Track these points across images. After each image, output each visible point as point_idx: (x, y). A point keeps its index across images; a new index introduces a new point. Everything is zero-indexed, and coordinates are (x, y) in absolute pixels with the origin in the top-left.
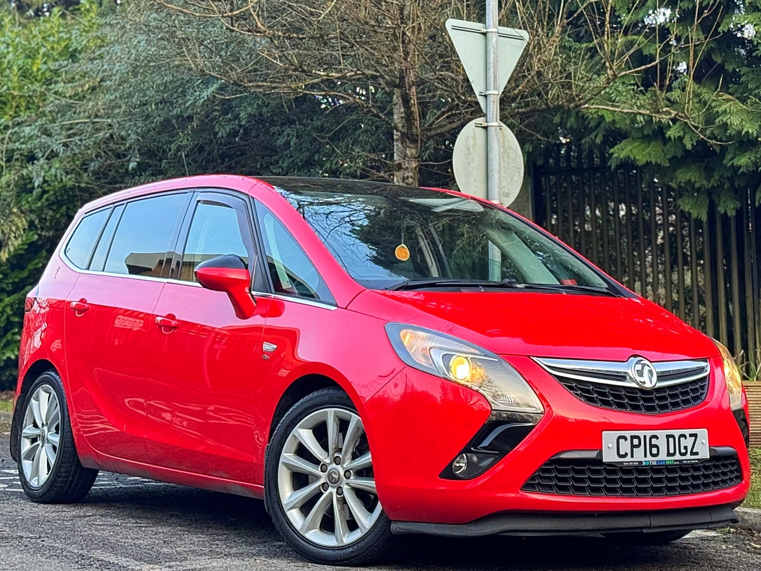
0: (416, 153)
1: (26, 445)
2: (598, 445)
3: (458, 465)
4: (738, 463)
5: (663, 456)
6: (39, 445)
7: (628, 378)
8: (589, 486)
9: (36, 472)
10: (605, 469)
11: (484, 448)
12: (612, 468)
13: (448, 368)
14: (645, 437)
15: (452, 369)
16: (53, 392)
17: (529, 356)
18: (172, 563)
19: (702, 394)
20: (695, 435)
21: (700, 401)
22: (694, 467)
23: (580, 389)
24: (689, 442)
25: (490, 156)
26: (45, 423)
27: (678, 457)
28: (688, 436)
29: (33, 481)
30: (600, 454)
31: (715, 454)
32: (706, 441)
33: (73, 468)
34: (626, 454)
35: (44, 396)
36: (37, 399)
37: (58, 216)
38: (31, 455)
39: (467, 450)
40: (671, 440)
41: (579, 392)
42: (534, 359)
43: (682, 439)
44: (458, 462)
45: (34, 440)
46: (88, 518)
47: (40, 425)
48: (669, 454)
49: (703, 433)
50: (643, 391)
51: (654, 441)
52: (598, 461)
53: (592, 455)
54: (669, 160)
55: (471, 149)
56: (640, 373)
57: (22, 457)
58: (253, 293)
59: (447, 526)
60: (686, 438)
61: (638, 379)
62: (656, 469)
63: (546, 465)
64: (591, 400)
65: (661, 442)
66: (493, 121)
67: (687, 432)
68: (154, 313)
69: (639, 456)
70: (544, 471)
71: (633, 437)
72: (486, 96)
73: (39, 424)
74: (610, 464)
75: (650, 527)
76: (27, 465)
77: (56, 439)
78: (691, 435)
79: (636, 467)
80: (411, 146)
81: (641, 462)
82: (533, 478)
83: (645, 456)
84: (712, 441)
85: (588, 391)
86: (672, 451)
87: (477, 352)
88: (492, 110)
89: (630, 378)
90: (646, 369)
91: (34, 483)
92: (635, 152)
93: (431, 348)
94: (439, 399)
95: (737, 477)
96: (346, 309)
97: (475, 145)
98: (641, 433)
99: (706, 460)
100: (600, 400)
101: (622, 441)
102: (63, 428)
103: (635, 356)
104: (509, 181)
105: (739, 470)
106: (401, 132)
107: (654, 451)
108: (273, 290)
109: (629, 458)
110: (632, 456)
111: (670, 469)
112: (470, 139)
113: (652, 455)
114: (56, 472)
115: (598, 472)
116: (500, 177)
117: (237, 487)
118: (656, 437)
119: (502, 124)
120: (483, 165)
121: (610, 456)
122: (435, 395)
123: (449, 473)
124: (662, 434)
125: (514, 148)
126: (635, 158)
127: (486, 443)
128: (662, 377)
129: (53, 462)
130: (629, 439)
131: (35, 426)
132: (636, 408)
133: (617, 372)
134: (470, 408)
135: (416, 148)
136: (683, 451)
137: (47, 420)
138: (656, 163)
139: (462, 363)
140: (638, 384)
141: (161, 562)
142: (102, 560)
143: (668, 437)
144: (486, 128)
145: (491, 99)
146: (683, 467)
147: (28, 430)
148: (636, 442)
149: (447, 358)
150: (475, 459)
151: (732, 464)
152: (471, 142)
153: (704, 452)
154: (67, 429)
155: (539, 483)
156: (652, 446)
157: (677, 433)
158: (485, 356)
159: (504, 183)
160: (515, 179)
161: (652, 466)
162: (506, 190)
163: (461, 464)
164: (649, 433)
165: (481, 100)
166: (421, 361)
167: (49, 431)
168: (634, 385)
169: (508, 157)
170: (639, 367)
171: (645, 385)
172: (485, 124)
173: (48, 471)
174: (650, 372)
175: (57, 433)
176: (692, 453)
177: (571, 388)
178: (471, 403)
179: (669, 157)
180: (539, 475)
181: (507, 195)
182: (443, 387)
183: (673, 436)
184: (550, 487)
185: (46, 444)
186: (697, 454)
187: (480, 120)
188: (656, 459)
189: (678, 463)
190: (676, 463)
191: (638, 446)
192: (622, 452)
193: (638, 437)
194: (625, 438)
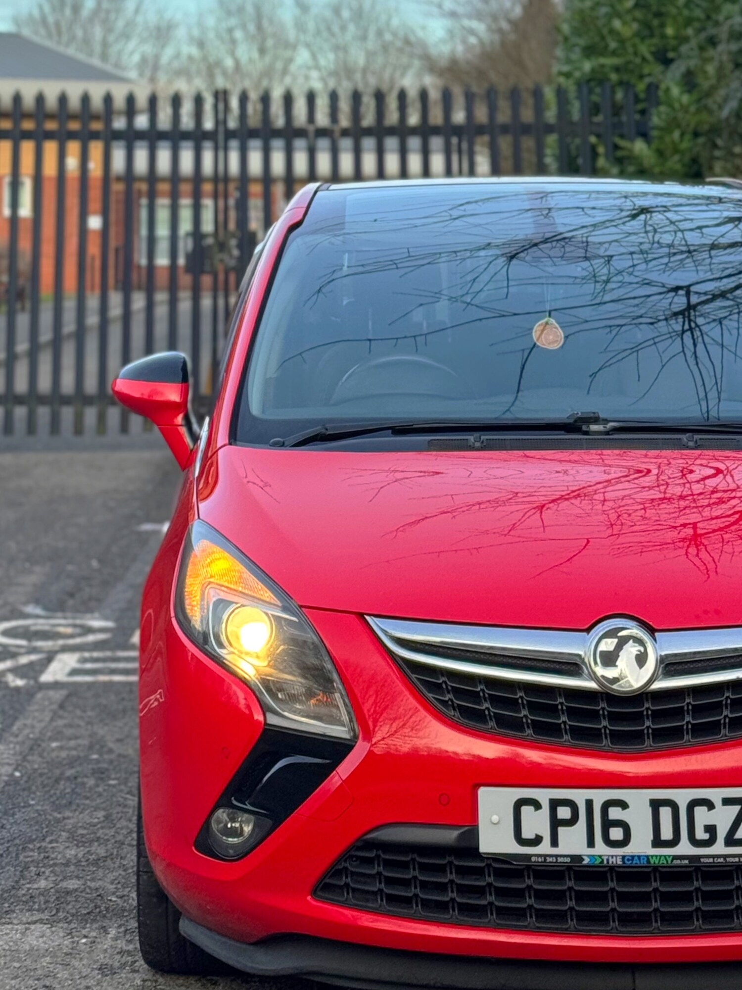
2: (466, 817)
5: (640, 847)
8: (453, 901)
10: (490, 867)
14: (589, 804)
23: (454, 690)
24: (720, 817)
27: (685, 848)
28: (718, 803)
30: (473, 835)
34: (539, 839)
40: (665, 813)
41: (448, 698)
43: (700, 812)
48: (657, 842)
50: (614, 697)
51: (614, 813)
52: (467, 850)
53: (447, 836)
56: (610, 658)
60: (711, 807)
61: (602, 672)
63: (357, 848)
65: (637, 816)
67: (716, 794)
71: (555, 804)
74: (499, 858)
78: (727, 802)
79: (565, 867)
81: (578, 858)
83: (591, 843)
86: (667, 833)
90: (630, 646)
98: (579, 796)
100: (496, 715)
101: (527, 809)
107: (616, 834)
109: (545, 849)
110: (554, 842)
111: (663, 874)
113: (611, 843)
118: (623, 805)
121: (495, 841)
124: (639, 797)
128: (671, 666)
130: (546, 805)
132: (589, 734)
140: (598, 682)
143: (656, 805)
155: (348, 886)
156: (608, 823)
157: (682, 796)
161: (609, 867)
164: (599, 796)
168: (590, 684)
171: (618, 686)
174: (642, 655)
176: (732, 842)
180: (347, 869)
183: (671, 804)
188: (620, 851)
189: (686, 862)
190: (678, 862)
191: (572, 821)
192: (529, 835)
193: (570, 803)
194: (535, 803)
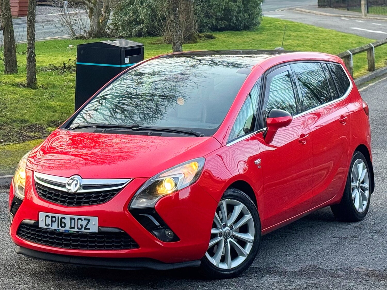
5: (67, 228)
8: (35, 238)
10: (41, 231)
12: (44, 231)
14: (58, 217)
20: (88, 220)
22: (89, 236)
24: (84, 223)
27: (76, 229)
28: (83, 220)
30: (37, 223)
31: (103, 231)
34: (49, 225)
40: (73, 221)
41: (41, 191)
43: (80, 221)
48: (71, 228)
51: (63, 220)
52: (37, 226)
53: (32, 222)
56: (70, 185)
61: (68, 188)
62: (65, 234)
65: (67, 221)
67: (83, 217)
69: (55, 226)
71: (52, 217)
74: (42, 229)
78: (85, 219)
79: (53, 232)
81: (56, 230)
83: (58, 227)
84: (100, 224)
86: (73, 226)
90: (75, 182)
95: (132, 245)
98: (57, 215)
99: (95, 233)
101: (47, 218)
107: (63, 225)
109: (50, 227)
110: (52, 226)
113: (62, 227)
118: (64, 218)
124: (68, 217)
130: (50, 217)
132: (62, 202)
136: (80, 227)
143: (71, 219)
146: (78, 235)
148: (54, 219)
155: (21, 233)
156: (62, 223)
157: (76, 217)
161: (61, 232)
164: (60, 216)
168: (65, 190)
170: (71, 181)
176: (86, 229)
183: (74, 219)
186: (89, 229)
188: (63, 229)
189: (76, 233)
190: (74, 233)
191: (55, 221)
192: (47, 224)
193: (55, 217)
194: (48, 216)
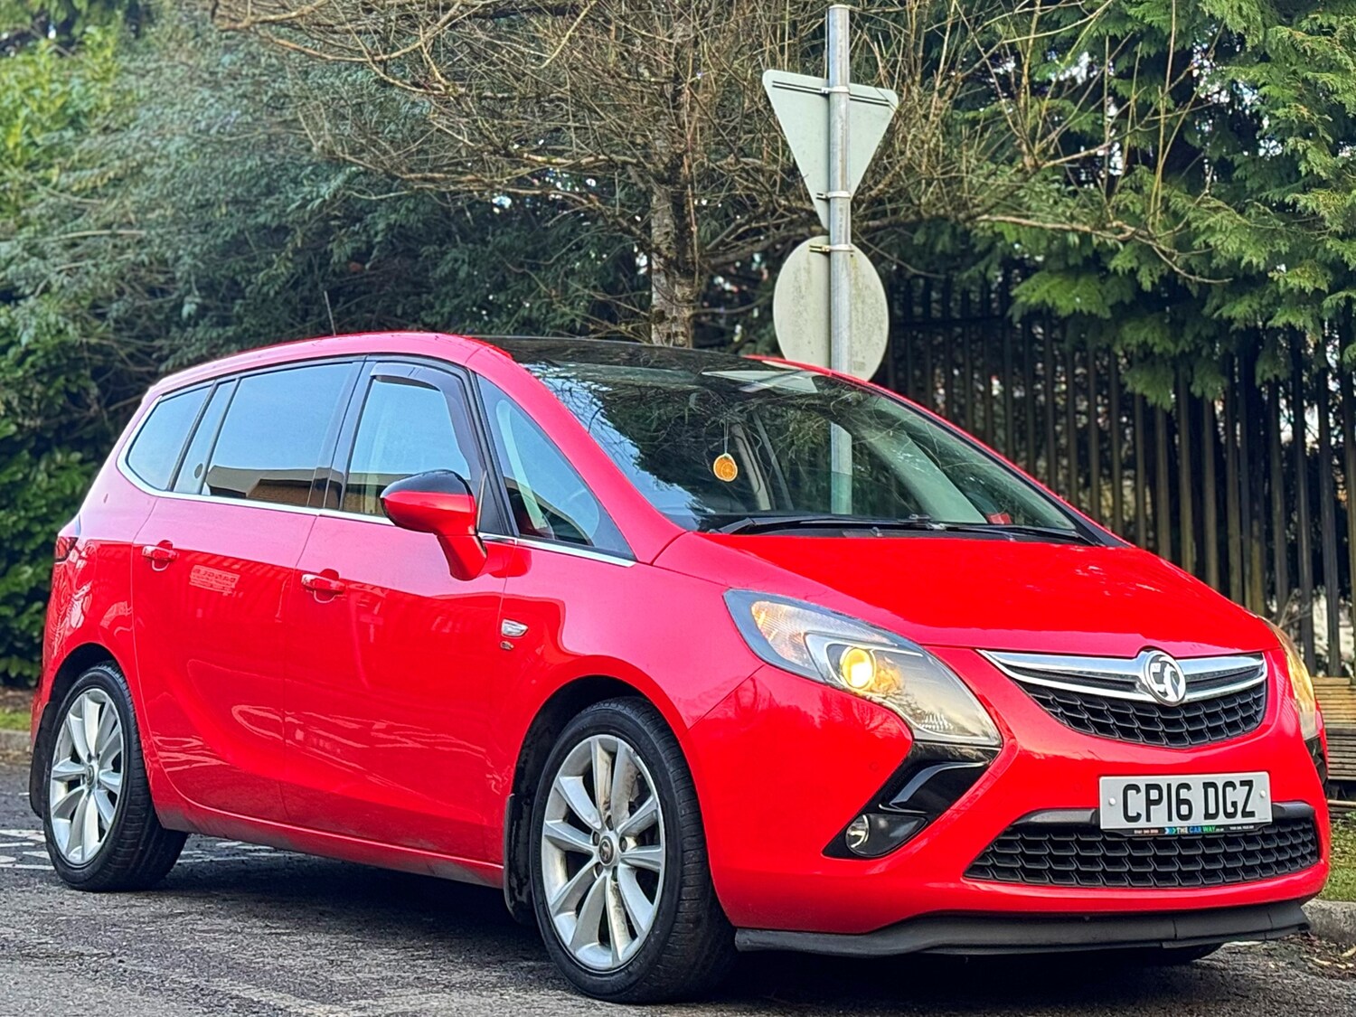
0: (692, 293)
1: (59, 793)
2: (1092, 802)
3: (853, 833)
4: (1315, 830)
5: (1198, 819)
6: (82, 791)
7: (1137, 685)
8: (1077, 869)
9: (79, 837)
10: (1104, 840)
11: (900, 805)
12: (1116, 839)
13: (837, 668)
14: (1169, 786)
15: (845, 670)
16: (109, 701)
17: (974, 649)
18: (362, 1002)
19: (1257, 712)
20: (1249, 783)
21: (1255, 725)
22: (1248, 837)
23: (1061, 704)
24: (1238, 795)
25: (835, 300)
26: (93, 754)
27: (1222, 820)
28: (1238, 784)
29: (72, 854)
30: (1097, 815)
31: (1280, 815)
32: (1266, 793)
33: (147, 830)
34: (1139, 815)
35: (91, 709)
36: (79, 713)
37: (51, 393)
38: (68, 810)
39: (870, 809)
40: (1211, 791)
41: (1059, 710)
42: (982, 652)
43: (1229, 789)
44: (854, 829)
45: (72, 784)
46: (180, 919)
47: (84, 757)
48: (1208, 816)
49: (1262, 780)
50: (1164, 708)
51: (1184, 794)
52: (1093, 828)
53: (1083, 816)
54: (1111, 307)
55: (803, 289)
56: (1159, 678)
57: (52, 813)
58: (481, 535)
59: (833, 937)
60: (1234, 788)
61: (1157, 688)
62: (1186, 841)
63: (1006, 833)
64: (1078, 723)
65: (1196, 796)
66: (840, 243)
67: (1236, 777)
68: (299, 567)
69: (1159, 818)
70: (1002, 844)
71: (1149, 787)
72: (827, 200)
73: (83, 755)
74: (1112, 833)
75: (1175, 939)
76: (61, 826)
77: (116, 782)
78: (1243, 783)
79: (1155, 837)
80: (683, 281)
81: (1162, 830)
82: (984, 857)
83: (1170, 819)
84: (1277, 794)
85: (1073, 708)
86: (1212, 810)
87: (885, 640)
88: (838, 223)
89: (1143, 686)
90: (1168, 669)
91: (75, 857)
92: (1054, 293)
93: (806, 634)
94: (817, 720)
95: (1311, 854)
96: (651, 564)
97: (809, 281)
98: (1163, 781)
99: (1267, 826)
100: (1094, 723)
101: (1131, 793)
102: (129, 761)
103: (1148, 648)
104: (864, 341)
105: (1317, 842)
106: (666, 258)
107: (1184, 810)
108: (516, 531)
109: (1142, 823)
110: (1148, 819)
111: (1209, 840)
112: (803, 272)
113: (1181, 817)
114: (116, 840)
115: (1091, 846)
116: (850, 338)
117: (452, 867)
118: (1187, 786)
119: (854, 248)
120: (823, 316)
121: (1111, 820)
122: (810, 713)
123: (839, 847)
124: (1197, 780)
125: (872, 287)
126: (1054, 303)
127: (903, 797)
128: (1194, 683)
129: (109, 820)
130: (1143, 789)
131: (75, 758)
132: (1152, 736)
133: (1121, 676)
134: (870, 735)
135: (691, 285)
136: (1230, 809)
137: (98, 748)
138: (1090, 312)
139: (860, 659)
140: (1155, 696)
141: (341, 1000)
142: (237, 997)
143: (1207, 785)
144: (828, 254)
145: (836, 205)
146: (1229, 837)
147: (63, 766)
148: (1154, 795)
149: (834, 651)
150: (882, 823)
151: (1305, 831)
152: (803, 276)
153: (1263, 811)
154: (135, 763)
155: (994, 866)
156: (1180, 802)
157: (1219, 779)
158: (900, 647)
159: (857, 346)
160: (875, 339)
161: (1180, 836)
162: (860, 359)
163: (860, 832)
164: (1175, 780)
165: (819, 207)
166: (789, 656)
167: (101, 767)
168: (1149, 698)
169: (863, 302)
170: (1156, 667)
171: (1167, 699)
172: (826, 248)
173: (101, 836)
174: (1174, 674)
175: (116, 769)
176: (1245, 814)
177: (1045, 703)
178: (872, 726)
179: (1110, 301)
180: (994, 852)
181: (862, 366)
182: (825, 701)
183: (1213, 785)
184: (1012, 871)
185: (95, 790)
186: (1252, 814)
187: (818, 241)
188: (1186, 823)
189: (1223, 829)
190: (1219, 830)
191: (1158, 802)
192: (1132, 813)
193: (1157, 787)
194: (1136, 788)
